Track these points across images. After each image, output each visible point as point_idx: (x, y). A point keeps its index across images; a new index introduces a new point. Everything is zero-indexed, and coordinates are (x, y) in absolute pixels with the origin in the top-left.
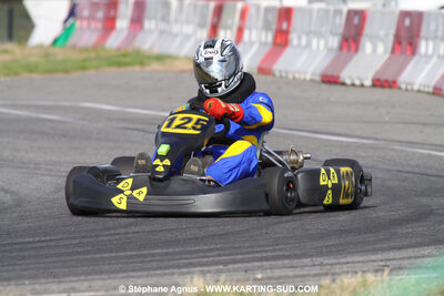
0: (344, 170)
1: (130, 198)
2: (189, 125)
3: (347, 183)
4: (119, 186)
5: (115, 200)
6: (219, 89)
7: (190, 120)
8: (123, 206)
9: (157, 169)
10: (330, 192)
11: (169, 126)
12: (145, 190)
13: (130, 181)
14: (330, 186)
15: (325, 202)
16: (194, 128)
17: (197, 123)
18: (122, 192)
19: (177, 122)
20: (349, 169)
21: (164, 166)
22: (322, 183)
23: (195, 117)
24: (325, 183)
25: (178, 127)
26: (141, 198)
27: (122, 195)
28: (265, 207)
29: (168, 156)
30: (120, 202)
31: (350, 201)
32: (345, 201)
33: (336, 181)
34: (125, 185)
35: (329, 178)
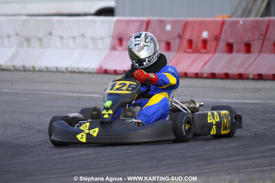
0: (223, 112)
1: (88, 135)
2: (124, 88)
4: (81, 128)
5: (79, 137)
6: (144, 63)
7: (125, 85)
8: (84, 140)
9: (105, 116)
11: (111, 89)
12: (97, 130)
13: (88, 124)
14: (214, 123)
15: (211, 133)
16: (127, 90)
17: (129, 86)
18: (83, 131)
19: (117, 86)
20: (227, 112)
21: (108, 114)
22: (209, 121)
23: (128, 83)
24: (211, 121)
25: (118, 89)
26: (95, 135)
27: (83, 133)
29: (111, 107)
30: (82, 138)
31: (227, 132)
32: (225, 132)
33: (218, 120)
34: (85, 127)
35: (214, 118)
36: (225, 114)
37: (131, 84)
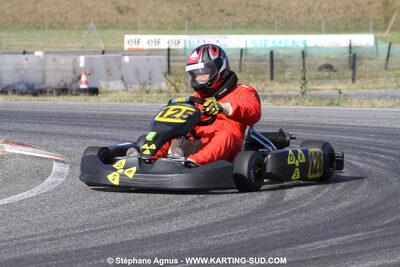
0: (312, 150)
1: (122, 175)
2: (178, 115)
4: (115, 166)
5: (110, 177)
8: (116, 182)
10: (297, 169)
11: (161, 116)
12: (134, 169)
13: (124, 161)
14: (297, 164)
15: (293, 177)
16: (181, 118)
17: (184, 114)
18: (116, 170)
19: (169, 113)
20: (318, 150)
21: (150, 150)
24: (293, 162)
25: (169, 117)
26: (131, 176)
27: (115, 173)
30: (114, 178)
32: (314, 176)
34: (120, 165)
35: (297, 158)
36: (315, 153)
37: (188, 111)
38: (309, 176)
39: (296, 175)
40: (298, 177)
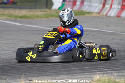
1: (31, 57)
2: (52, 35)
3: (104, 53)
4: (28, 54)
5: (27, 58)
6: (66, 23)
7: (53, 33)
8: (29, 60)
9: (40, 49)
10: (97, 55)
11: (46, 36)
12: (36, 55)
13: (32, 52)
14: (97, 53)
15: (95, 58)
16: (53, 36)
17: (55, 35)
18: (29, 55)
19: (49, 34)
20: (105, 48)
21: (42, 48)
22: (94, 53)
23: (54, 33)
24: (95, 53)
25: (49, 36)
26: (34, 57)
27: (29, 56)
28: (72, 60)
29: (43, 44)
30: (28, 58)
31: (105, 58)
32: (103, 58)
33: (99, 52)
34: (30, 53)
35: (97, 51)
36: (104, 50)
38: (102, 58)
39: (96, 57)
40: (97, 58)
